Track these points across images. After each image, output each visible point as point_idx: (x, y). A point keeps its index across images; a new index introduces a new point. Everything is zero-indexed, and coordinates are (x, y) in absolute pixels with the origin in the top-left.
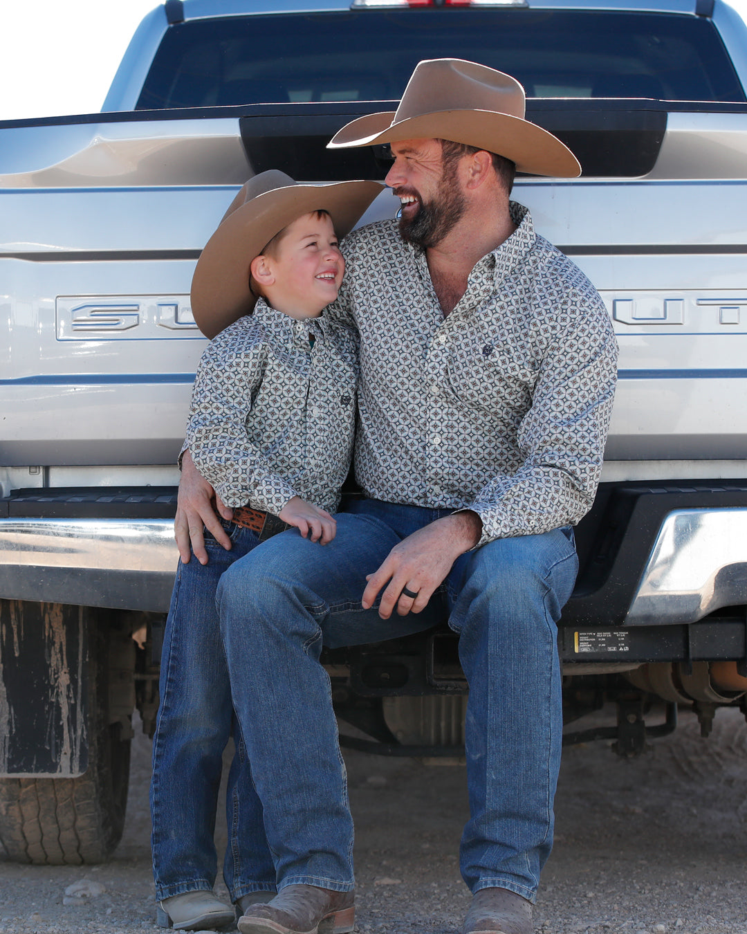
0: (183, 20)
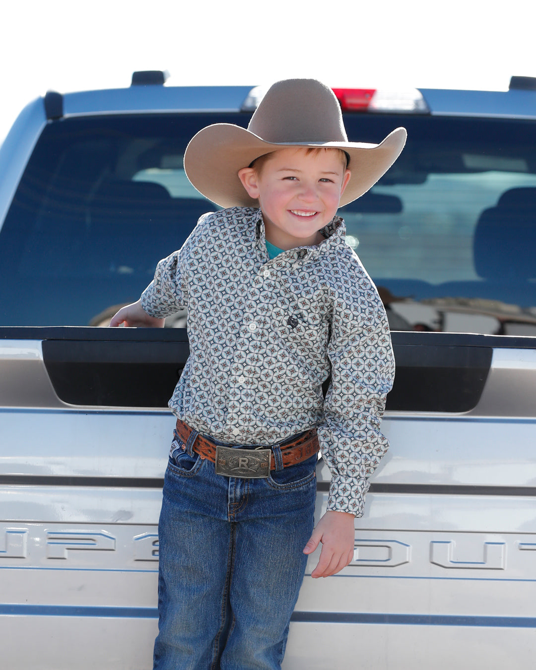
0: (61, 115)
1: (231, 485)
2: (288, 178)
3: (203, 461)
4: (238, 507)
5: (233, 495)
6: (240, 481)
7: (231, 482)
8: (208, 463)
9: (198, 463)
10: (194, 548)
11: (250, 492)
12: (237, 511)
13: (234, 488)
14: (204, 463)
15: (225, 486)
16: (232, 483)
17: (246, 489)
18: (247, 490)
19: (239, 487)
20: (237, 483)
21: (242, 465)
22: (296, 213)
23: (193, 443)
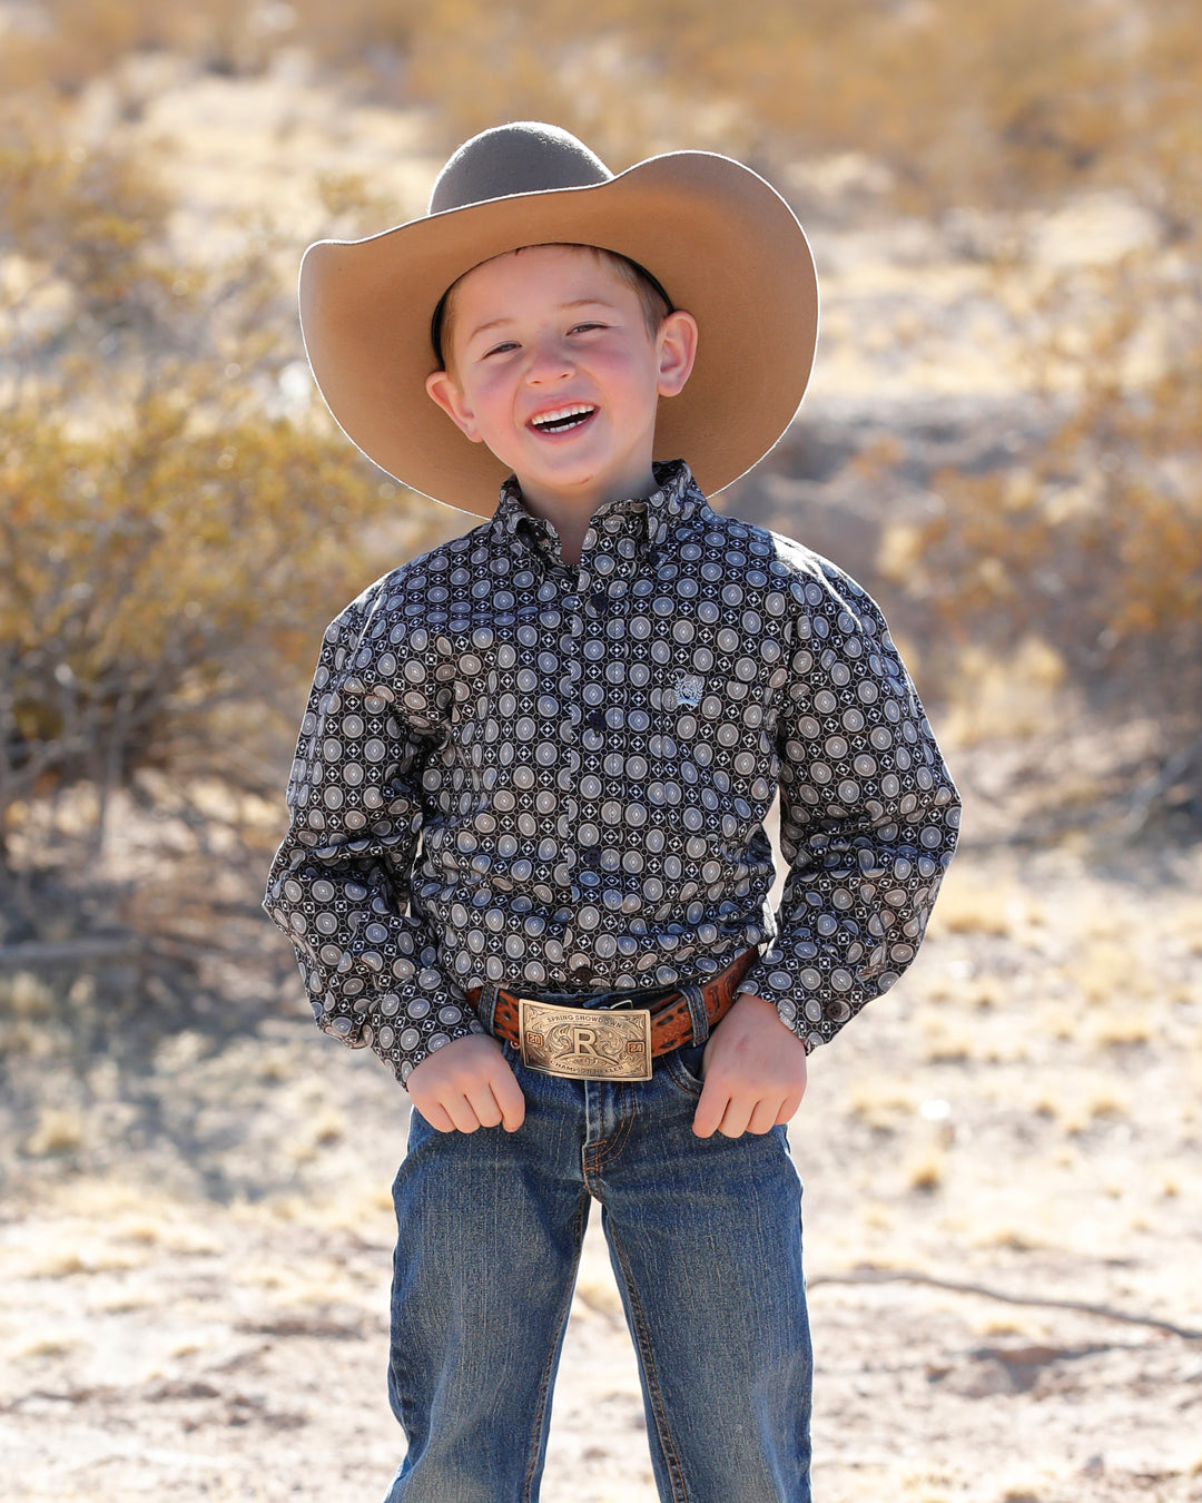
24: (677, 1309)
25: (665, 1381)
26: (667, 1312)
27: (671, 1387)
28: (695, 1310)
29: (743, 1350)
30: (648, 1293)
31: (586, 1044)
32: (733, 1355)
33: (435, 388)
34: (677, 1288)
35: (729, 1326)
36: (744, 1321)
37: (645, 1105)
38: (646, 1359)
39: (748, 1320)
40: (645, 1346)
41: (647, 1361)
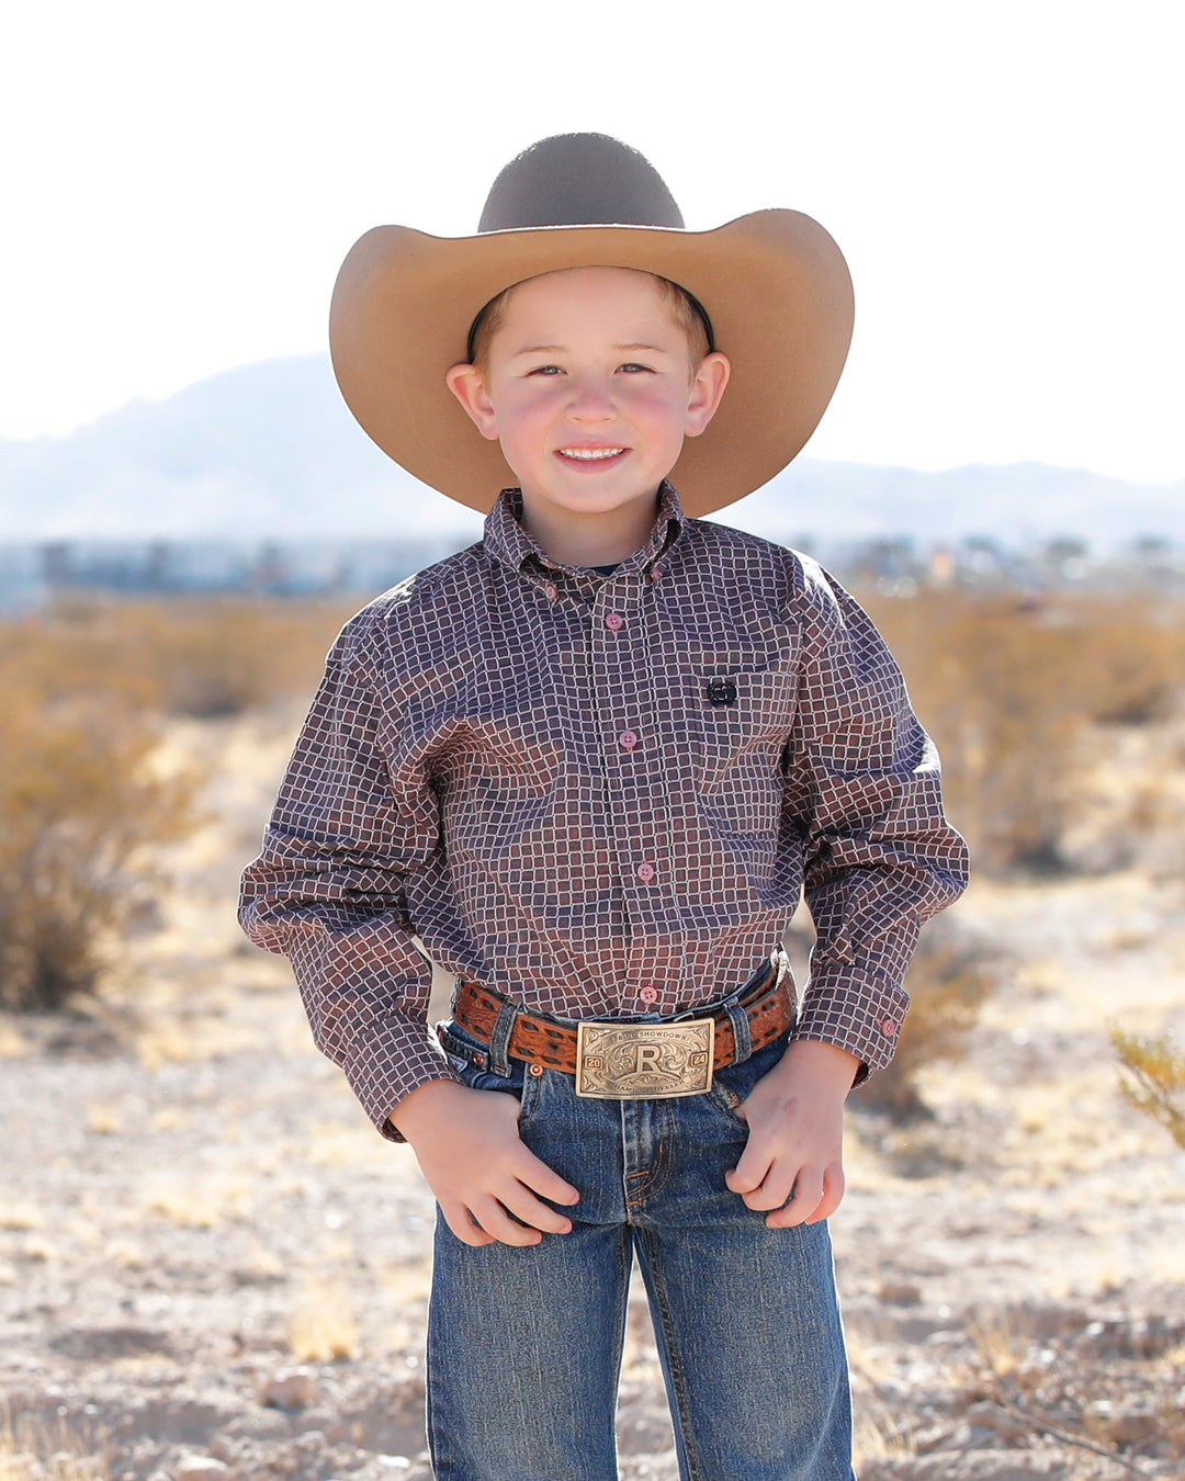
1: (626, 1119)
2: (541, 371)
3: (538, 1080)
4: (647, 1181)
5: (634, 1144)
6: (646, 1105)
7: (625, 1110)
8: (554, 1083)
9: (528, 1088)
10: (546, 1317)
11: (676, 1129)
12: (647, 1191)
13: (635, 1125)
14: (544, 1083)
15: (612, 1124)
16: (628, 1114)
17: (665, 1123)
18: (668, 1125)
19: (647, 1120)
20: (640, 1115)
21: (644, 1064)
22: (569, 453)
23: (508, 1037)
24: (713, 1335)
25: (694, 1411)
26: (704, 1340)
27: (700, 1418)
28: (732, 1338)
29: (787, 1374)
30: (684, 1318)
31: (650, 1061)
32: (776, 1381)
33: (458, 381)
34: (716, 1312)
35: (773, 1351)
36: (787, 1344)
37: (681, 1124)
38: (677, 1388)
39: (791, 1344)
40: (676, 1375)
41: (679, 1391)
